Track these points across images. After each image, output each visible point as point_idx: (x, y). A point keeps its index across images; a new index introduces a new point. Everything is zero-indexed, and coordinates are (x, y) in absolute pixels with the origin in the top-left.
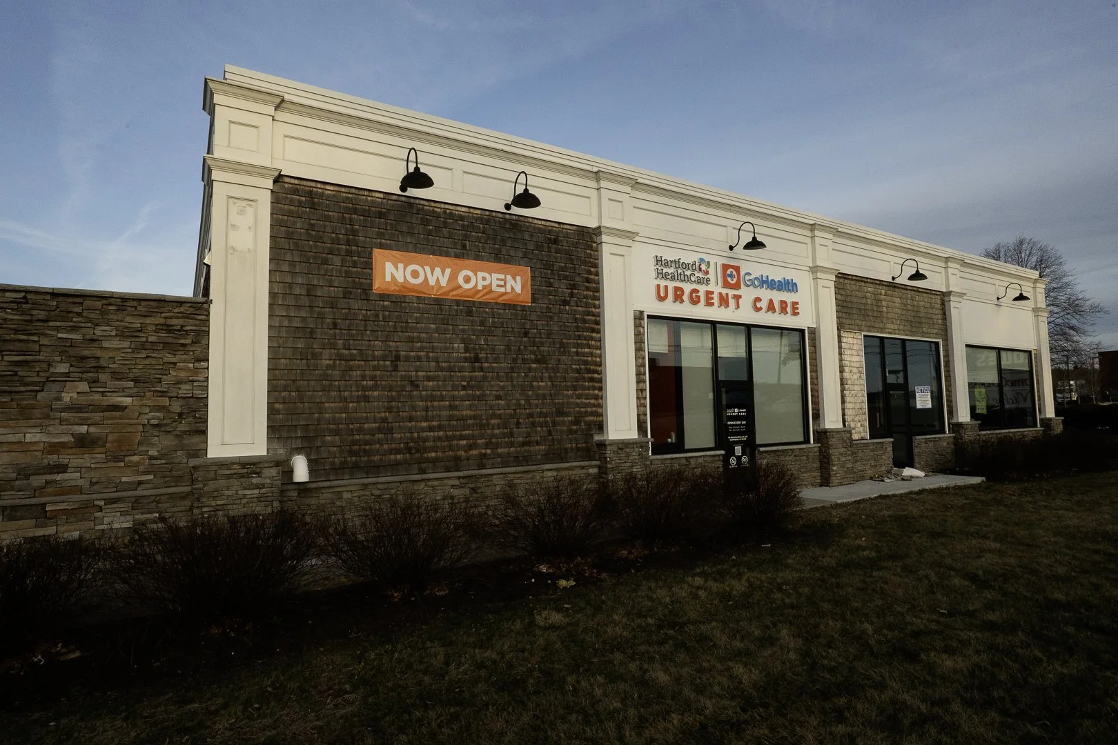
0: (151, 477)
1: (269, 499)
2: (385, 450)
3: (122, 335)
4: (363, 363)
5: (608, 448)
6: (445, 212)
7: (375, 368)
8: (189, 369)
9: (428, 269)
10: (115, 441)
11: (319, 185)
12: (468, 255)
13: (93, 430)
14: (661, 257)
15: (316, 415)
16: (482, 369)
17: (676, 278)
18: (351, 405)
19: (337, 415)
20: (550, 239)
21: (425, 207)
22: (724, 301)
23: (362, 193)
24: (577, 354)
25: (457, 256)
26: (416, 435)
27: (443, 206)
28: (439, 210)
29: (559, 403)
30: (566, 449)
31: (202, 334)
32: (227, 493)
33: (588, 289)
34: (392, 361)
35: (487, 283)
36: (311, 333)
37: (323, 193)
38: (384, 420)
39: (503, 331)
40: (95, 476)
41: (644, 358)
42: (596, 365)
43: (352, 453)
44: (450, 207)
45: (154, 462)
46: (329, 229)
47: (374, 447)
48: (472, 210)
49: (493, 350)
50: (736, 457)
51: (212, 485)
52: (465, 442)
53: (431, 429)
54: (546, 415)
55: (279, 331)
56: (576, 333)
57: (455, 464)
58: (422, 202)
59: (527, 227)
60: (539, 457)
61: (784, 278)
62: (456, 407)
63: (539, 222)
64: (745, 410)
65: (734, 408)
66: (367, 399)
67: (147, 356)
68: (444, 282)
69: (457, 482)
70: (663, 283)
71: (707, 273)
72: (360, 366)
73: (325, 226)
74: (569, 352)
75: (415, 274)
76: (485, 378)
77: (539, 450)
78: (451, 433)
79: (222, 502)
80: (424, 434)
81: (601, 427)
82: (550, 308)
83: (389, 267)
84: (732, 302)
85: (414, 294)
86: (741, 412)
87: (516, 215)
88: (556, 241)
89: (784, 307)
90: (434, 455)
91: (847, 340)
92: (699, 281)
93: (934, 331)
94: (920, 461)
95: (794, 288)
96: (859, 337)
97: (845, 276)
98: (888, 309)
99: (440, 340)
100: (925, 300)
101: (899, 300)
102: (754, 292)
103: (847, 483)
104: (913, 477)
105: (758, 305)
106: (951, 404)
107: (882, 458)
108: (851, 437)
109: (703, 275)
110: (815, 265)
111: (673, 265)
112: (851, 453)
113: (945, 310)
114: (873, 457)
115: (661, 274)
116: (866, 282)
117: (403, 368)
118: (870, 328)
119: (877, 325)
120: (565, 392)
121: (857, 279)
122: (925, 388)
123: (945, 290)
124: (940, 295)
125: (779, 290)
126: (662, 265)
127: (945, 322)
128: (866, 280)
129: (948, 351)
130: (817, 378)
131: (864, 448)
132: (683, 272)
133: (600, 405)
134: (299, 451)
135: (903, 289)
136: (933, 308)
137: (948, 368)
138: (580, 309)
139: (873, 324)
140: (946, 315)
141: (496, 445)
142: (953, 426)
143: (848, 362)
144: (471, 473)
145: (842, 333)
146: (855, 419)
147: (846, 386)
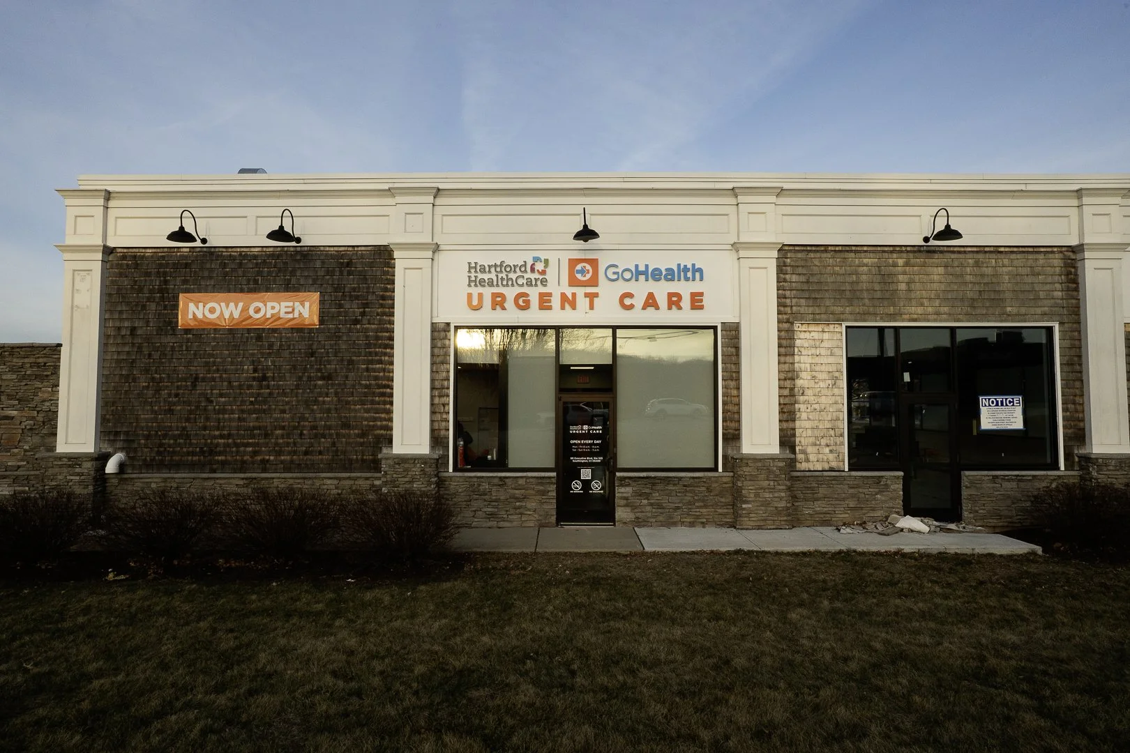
0: (25, 463)
1: (85, 483)
2: (184, 452)
3: (12, 370)
4: (170, 384)
5: (383, 462)
6: (240, 255)
7: (178, 388)
8: (49, 392)
9: (223, 304)
10: (6, 439)
11: (141, 250)
12: (260, 288)
14: (476, 263)
15: (134, 424)
16: (268, 387)
17: (495, 283)
18: (160, 416)
19: (150, 424)
20: (342, 263)
21: (224, 254)
22: (569, 302)
23: (172, 250)
24: (367, 370)
25: (250, 291)
26: (209, 441)
27: (239, 250)
28: (236, 254)
29: (345, 417)
30: (351, 461)
31: (56, 369)
32: (60, 477)
33: (382, 306)
34: (192, 382)
35: (275, 311)
36: (132, 363)
37: (144, 255)
38: (184, 428)
39: (290, 352)
41: (448, 372)
43: (159, 453)
44: (245, 249)
45: (27, 453)
46: (148, 283)
47: (176, 449)
48: (265, 249)
49: (280, 369)
50: (582, 481)
51: (50, 471)
52: (251, 449)
53: (221, 437)
54: (330, 428)
55: (110, 363)
56: (367, 350)
57: (242, 467)
58: (221, 250)
59: (319, 256)
60: (321, 465)
61: (679, 265)
62: (244, 419)
63: (332, 249)
64: (600, 427)
65: (583, 425)
66: (171, 411)
67: (26, 384)
68: (236, 315)
69: (241, 482)
70: (475, 291)
71: (543, 272)
72: (167, 386)
73: (146, 280)
74: (358, 369)
75: (212, 311)
76: (270, 394)
77: (322, 460)
78: (239, 441)
79: (55, 483)
80: (216, 441)
81: (390, 441)
82: (340, 328)
83: (192, 306)
84: (582, 302)
85: (211, 327)
86: (593, 430)
87: (307, 246)
88: (349, 264)
89: (674, 301)
90: (223, 458)
91: (807, 335)
92: (529, 283)
93: (1039, 311)
94: (977, 508)
95: (697, 275)
96: (836, 330)
97: (808, 248)
98: (913, 286)
99: (232, 363)
100: (1015, 263)
101: (941, 270)
102: (622, 287)
103: (774, 527)
104: (912, 531)
105: (628, 302)
106: (1082, 424)
107: (875, 499)
108: (799, 466)
109: (536, 275)
110: (741, 240)
111: (493, 270)
112: (789, 489)
113: (1076, 275)
114: (853, 496)
115: (475, 281)
116: (860, 252)
117: (201, 387)
118: (863, 316)
119: (881, 310)
120: (352, 407)
121: (837, 249)
122: (1006, 399)
123: (1074, 242)
124: (1061, 252)
125: (667, 280)
126: (476, 272)
127: (1075, 293)
128: (859, 249)
129: (1080, 340)
130: (738, 388)
131: (833, 482)
132: (507, 276)
133: (391, 420)
134: (122, 449)
135: (953, 252)
136: (1039, 274)
137: (1078, 367)
138: (373, 326)
139: (871, 309)
140: (1077, 284)
141: (279, 453)
142: (1077, 459)
143: (808, 366)
144: (254, 475)
145: (797, 326)
146: (818, 443)
147: (802, 398)
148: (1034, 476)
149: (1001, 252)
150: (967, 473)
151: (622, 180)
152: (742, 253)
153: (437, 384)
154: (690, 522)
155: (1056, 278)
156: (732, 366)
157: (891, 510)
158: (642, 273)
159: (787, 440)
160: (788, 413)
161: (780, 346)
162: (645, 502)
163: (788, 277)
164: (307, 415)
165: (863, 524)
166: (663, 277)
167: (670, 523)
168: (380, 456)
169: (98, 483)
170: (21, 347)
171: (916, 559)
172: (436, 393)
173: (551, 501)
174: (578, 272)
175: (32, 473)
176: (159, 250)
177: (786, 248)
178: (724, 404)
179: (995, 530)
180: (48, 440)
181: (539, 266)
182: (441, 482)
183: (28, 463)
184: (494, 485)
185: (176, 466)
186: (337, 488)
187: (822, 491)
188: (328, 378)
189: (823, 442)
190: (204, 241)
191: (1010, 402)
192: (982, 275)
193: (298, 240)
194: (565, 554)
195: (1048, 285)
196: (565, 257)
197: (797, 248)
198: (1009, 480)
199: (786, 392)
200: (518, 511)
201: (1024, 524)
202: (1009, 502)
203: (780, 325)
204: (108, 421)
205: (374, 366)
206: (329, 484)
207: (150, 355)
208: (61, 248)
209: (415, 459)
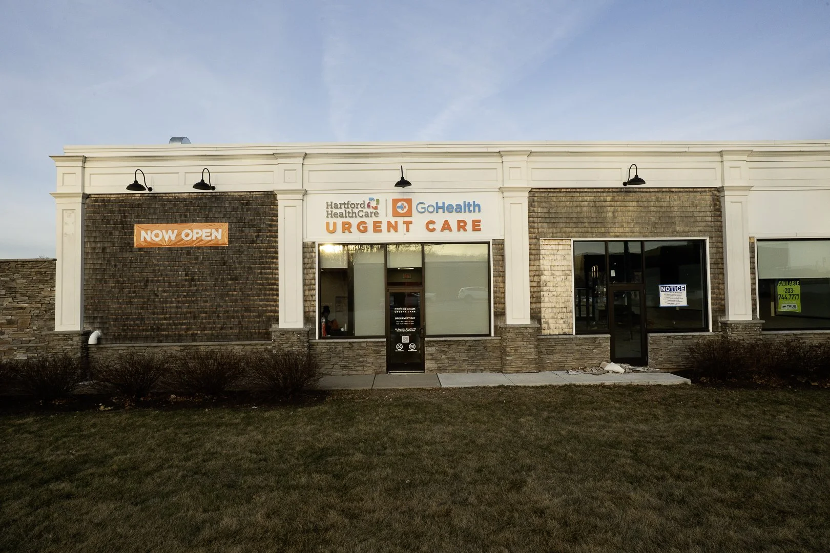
0: (34, 338)
1: (76, 351)
2: (140, 330)
3: (23, 277)
4: (129, 284)
5: (273, 333)
6: (175, 198)
8: (49, 291)
9: (164, 231)
10: (21, 323)
11: (108, 196)
12: (188, 220)
13: (13, 318)
14: (331, 202)
15: (106, 311)
16: (195, 286)
17: (344, 215)
18: (123, 306)
19: (117, 311)
20: (243, 203)
21: (164, 197)
22: (392, 227)
23: (129, 195)
24: (261, 273)
25: (182, 222)
26: (157, 322)
27: (173, 195)
28: (172, 198)
29: (247, 304)
30: (251, 333)
31: (53, 276)
32: (58, 347)
33: (270, 231)
34: (144, 283)
35: (198, 236)
36: (104, 271)
37: (110, 199)
38: (140, 314)
39: (209, 263)
40: (13, 336)
41: (315, 274)
42: (275, 280)
43: (124, 330)
44: (178, 195)
45: (36, 332)
46: (113, 218)
47: (135, 328)
48: (191, 194)
49: (203, 274)
50: (403, 344)
51: (52, 343)
52: (185, 326)
53: (165, 319)
54: (237, 312)
55: (89, 271)
56: (261, 260)
57: (179, 339)
58: (161, 195)
59: (228, 198)
60: (232, 337)
61: (465, 202)
62: (180, 307)
63: (236, 194)
64: (414, 309)
65: (403, 307)
66: (131, 303)
67: (33, 286)
68: (173, 238)
69: (179, 349)
70: (331, 221)
71: (376, 208)
72: (128, 286)
73: (111, 216)
74: (255, 273)
76: (197, 290)
77: (232, 332)
78: (177, 321)
79: (55, 352)
80: (161, 322)
81: (277, 320)
82: (242, 246)
83: (143, 233)
84: (402, 227)
85: (156, 246)
86: (410, 310)
87: (219, 192)
88: (247, 204)
89: (462, 225)
90: (167, 333)
91: (548, 247)
92: (367, 215)
93: (697, 229)
94: (657, 357)
95: (477, 208)
96: (567, 243)
97: (549, 190)
98: (616, 214)
99: (171, 270)
100: (682, 199)
101: (635, 203)
102: (428, 217)
103: (526, 371)
104: (614, 372)
105: (431, 226)
106: (723, 302)
107: (592, 353)
108: (543, 332)
109: (371, 210)
110: (505, 186)
111: (343, 206)
112: (537, 346)
113: (720, 206)
114: (578, 351)
115: (331, 214)
116: (582, 192)
117: (150, 286)
118: (584, 234)
119: (596, 230)
120: (252, 298)
121: (567, 190)
122: (676, 287)
123: (719, 185)
124: (711, 191)
125: (457, 212)
126: (332, 208)
127: (720, 218)
128: (581, 190)
129: (722, 248)
130: (504, 282)
131: (566, 342)
132: (352, 210)
133: (277, 306)
134: (99, 328)
135: (643, 192)
136: (696, 206)
137: (720, 266)
138: (264, 245)
139: (590, 230)
140: (721, 212)
141: (204, 329)
142: (720, 324)
143: (549, 267)
144: (188, 344)
145: (542, 241)
146: (556, 317)
147: (545, 288)
148: (693, 336)
149: (672, 192)
150: (651, 335)
151: (427, 146)
152: (506, 194)
153: (307, 282)
154: (473, 370)
155: (708, 208)
156: (500, 267)
157: (602, 359)
158: (440, 208)
159: (536, 315)
160: (536, 298)
161: (530, 254)
162: (444, 357)
163: (535, 209)
164: (222, 304)
165: (584, 369)
166: (454, 210)
167: (460, 370)
168: (270, 330)
169: (84, 351)
170: (29, 261)
171: (610, 389)
172: (307, 288)
173: (383, 357)
174: (399, 207)
175: (40, 345)
176: (120, 196)
177: (535, 190)
178: (495, 292)
179: (667, 371)
180: (49, 323)
181: (373, 204)
182: (311, 346)
183: (36, 338)
184: (345, 348)
185: (135, 339)
186: (242, 351)
187: (559, 348)
188: (235, 279)
189: (559, 316)
190: (150, 189)
191: (679, 289)
192: (661, 207)
193: (213, 188)
194: (391, 390)
195: (703, 213)
196: (390, 198)
197: (541, 190)
198: (677, 339)
199: (535, 284)
200: (361, 364)
201: (687, 366)
202: (677, 353)
203: (531, 241)
204: (89, 309)
205: (265, 271)
206: (237, 348)
207: (115, 266)
208: (55, 195)
209: (294, 331)
